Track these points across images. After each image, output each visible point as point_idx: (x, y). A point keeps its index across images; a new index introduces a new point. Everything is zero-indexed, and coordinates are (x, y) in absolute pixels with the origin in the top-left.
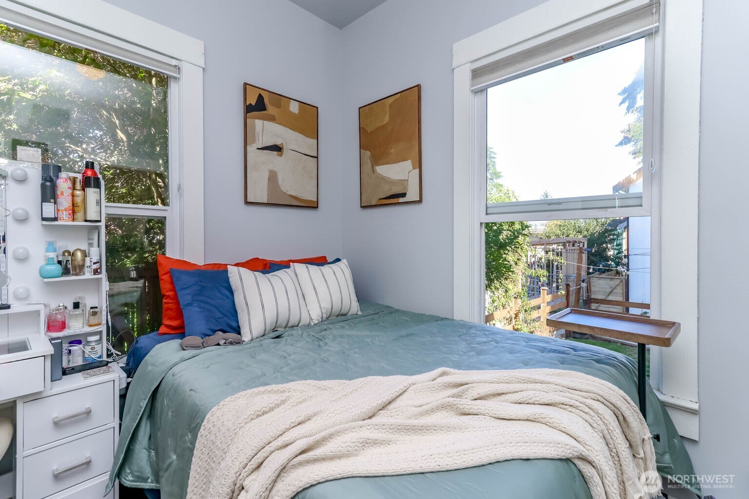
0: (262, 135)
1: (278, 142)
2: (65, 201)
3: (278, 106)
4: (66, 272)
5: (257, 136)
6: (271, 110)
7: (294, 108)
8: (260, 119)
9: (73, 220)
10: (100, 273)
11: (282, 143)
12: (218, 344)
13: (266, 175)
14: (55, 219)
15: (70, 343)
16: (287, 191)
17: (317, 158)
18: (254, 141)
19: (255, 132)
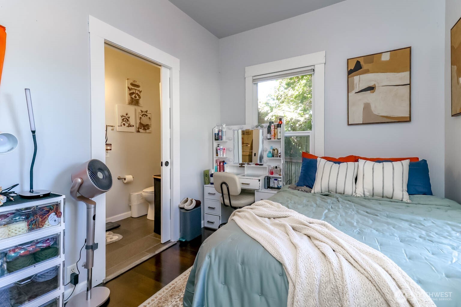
0: (359, 84)
1: (371, 84)
2: (273, 133)
3: (371, 61)
4: (273, 156)
5: (355, 86)
6: (365, 67)
7: (386, 57)
8: (357, 75)
9: (275, 139)
10: (281, 157)
11: (375, 84)
12: (299, 190)
13: (362, 106)
14: (270, 139)
15: (274, 179)
16: (379, 114)
17: (410, 84)
18: (353, 89)
19: (353, 84)
